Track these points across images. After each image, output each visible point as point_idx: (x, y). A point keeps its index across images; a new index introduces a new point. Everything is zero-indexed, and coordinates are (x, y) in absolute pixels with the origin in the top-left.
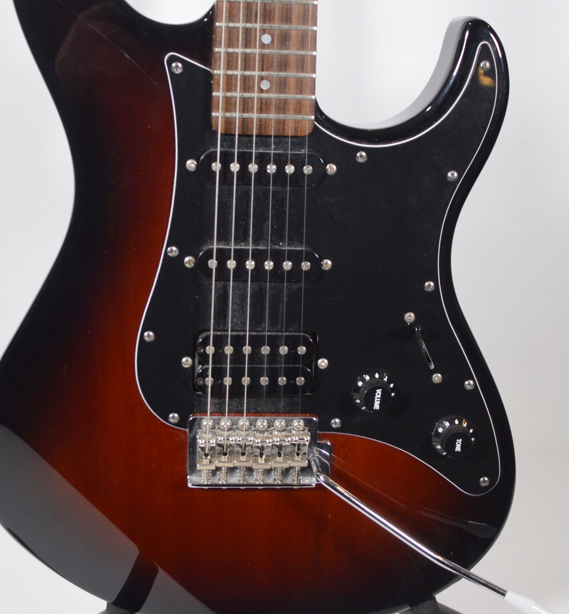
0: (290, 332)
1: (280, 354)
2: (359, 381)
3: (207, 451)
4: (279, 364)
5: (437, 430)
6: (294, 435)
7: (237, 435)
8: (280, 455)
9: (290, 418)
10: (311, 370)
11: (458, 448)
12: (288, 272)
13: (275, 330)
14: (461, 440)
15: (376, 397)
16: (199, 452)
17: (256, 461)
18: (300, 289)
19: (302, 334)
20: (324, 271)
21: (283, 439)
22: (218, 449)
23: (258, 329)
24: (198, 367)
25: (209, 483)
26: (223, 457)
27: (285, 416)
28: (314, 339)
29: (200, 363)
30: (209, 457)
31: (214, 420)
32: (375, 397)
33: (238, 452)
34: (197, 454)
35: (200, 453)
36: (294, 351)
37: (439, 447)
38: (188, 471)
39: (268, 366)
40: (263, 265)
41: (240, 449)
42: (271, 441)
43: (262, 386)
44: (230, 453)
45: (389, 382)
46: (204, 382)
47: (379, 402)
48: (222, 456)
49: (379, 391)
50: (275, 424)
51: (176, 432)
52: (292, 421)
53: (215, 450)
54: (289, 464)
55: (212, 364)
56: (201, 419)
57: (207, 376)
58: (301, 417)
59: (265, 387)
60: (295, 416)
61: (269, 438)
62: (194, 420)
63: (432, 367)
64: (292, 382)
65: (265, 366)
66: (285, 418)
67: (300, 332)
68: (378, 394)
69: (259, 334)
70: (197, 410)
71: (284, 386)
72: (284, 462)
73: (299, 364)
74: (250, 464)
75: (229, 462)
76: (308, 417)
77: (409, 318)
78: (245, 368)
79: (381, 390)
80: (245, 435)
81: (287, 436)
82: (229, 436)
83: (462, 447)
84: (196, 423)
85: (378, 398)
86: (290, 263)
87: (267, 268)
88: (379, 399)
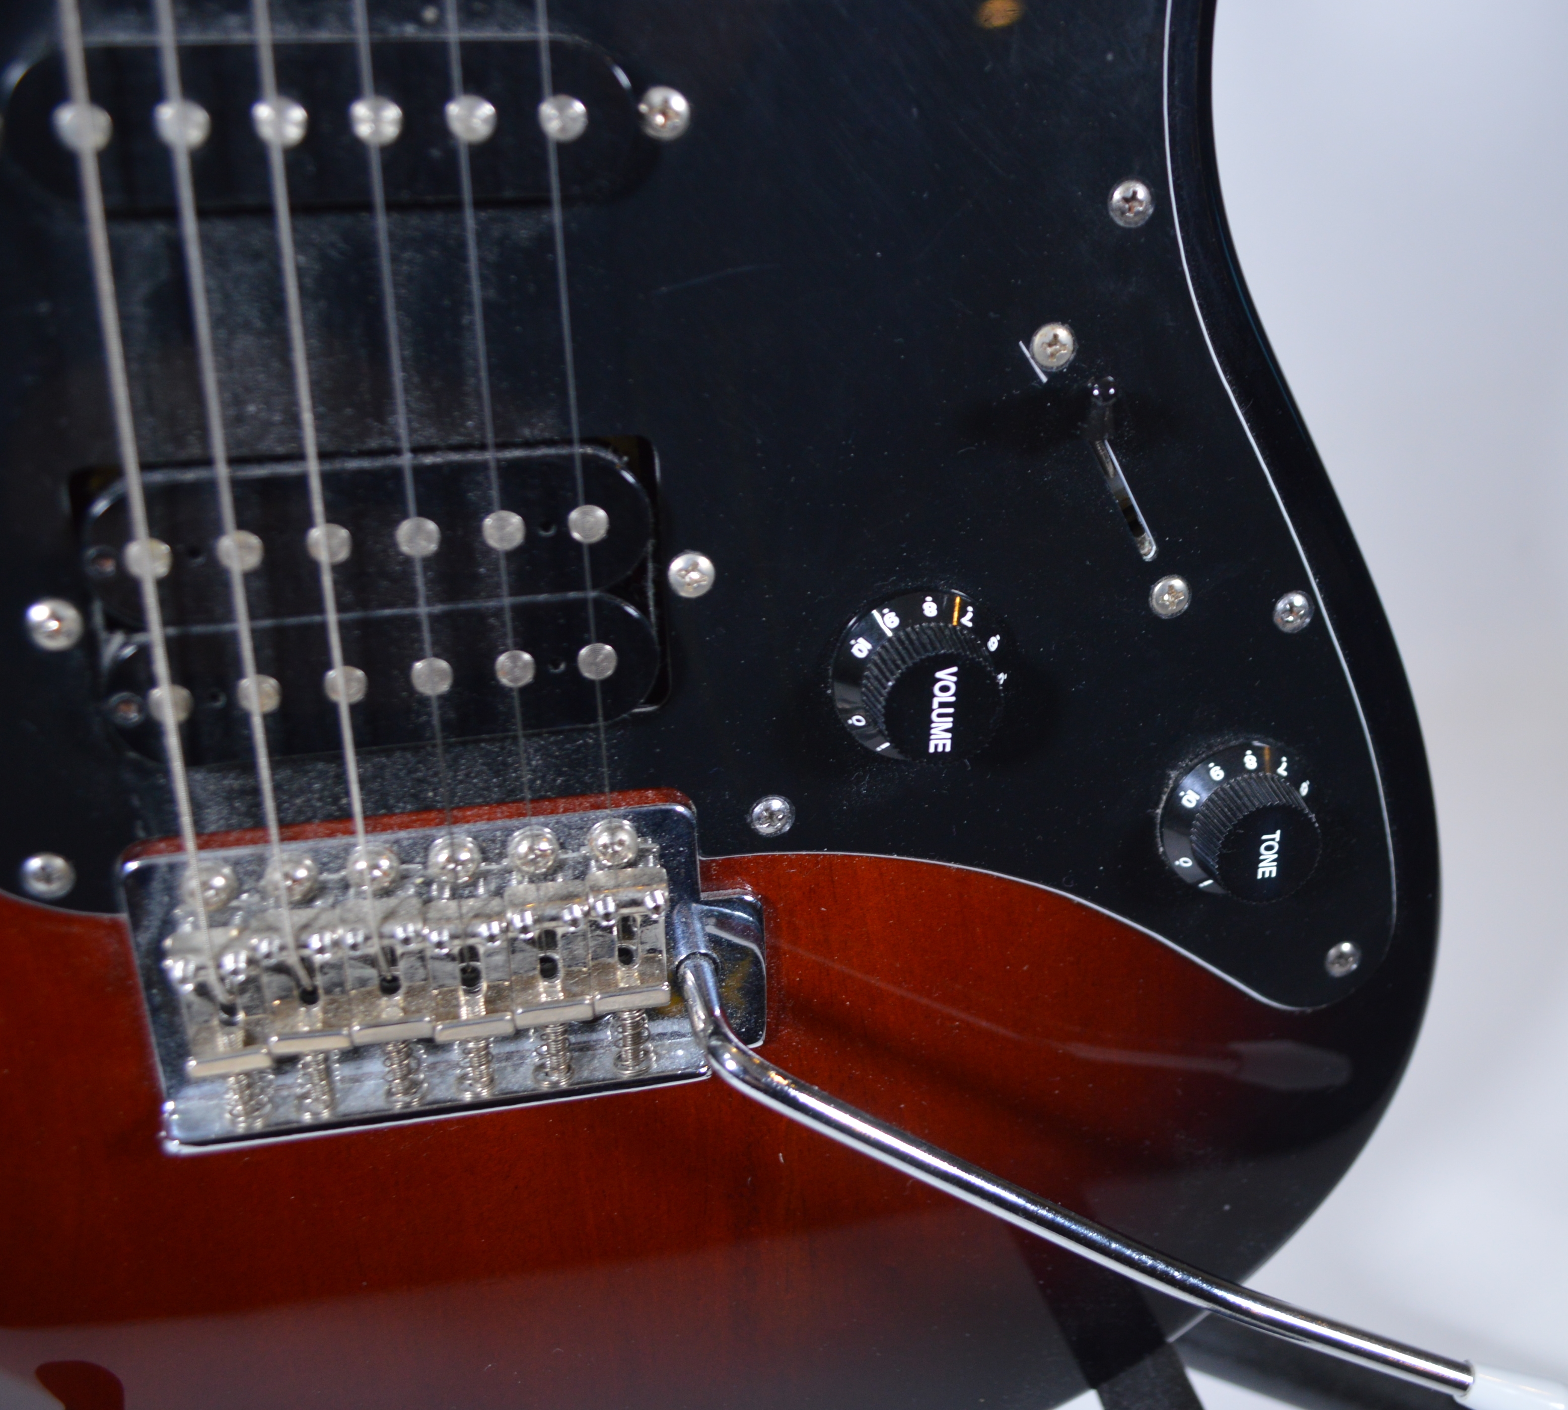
0: (528, 444)
1: (489, 550)
2: (856, 637)
3: (222, 996)
4: (489, 597)
5: (1174, 799)
6: (596, 890)
7: (343, 921)
8: (548, 969)
9: (575, 818)
10: (642, 607)
11: (1268, 867)
12: (479, 150)
13: (456, 439)
14: (1277, 835)
15: (935, 703)
16: (189, 1006)
17: (448, 1013)
18: (545, 241)
19: (578, 450)
20: (655, 146)
21: (550, 911)
22: (271, 983)
23: (373, 443)
24: (108, 641)
25: (259, 1125)
26: (303, 1009)
27: (553, 812)
28: (643, 469)
29: (112, 625)
30: (241, 1016)
31: (236, 864)
32: (931, 703)
33: (362, 982)
34: (184, 1011)
35: (195, 1007)
36: (551, 533)
37: (1185, 862)
38: (163, 1082)
39: (438, 608)
40: (345, 122)
41: (370, 972)
42: (496, 927)
43: (424, 701)
44: (328, 991)
45: (982, 630)
46: (144, 707)
47: (948, 723)
48: (295, 1010)
49: (947, 676)
50: (510, 850)
51: (76, 929)
52: (585, 828)
53: (259, 989)
54: (592, 1004)
55: (166, 622)
56: (173, 868)
57: (152, 682)
58: (622, 810)
59: (435, 705)
60: (596, 807)
61: (488, 918)
62: (143, 875)
63: (1149, 550)
64: (562, 667)
65: (423, 610)
66: (553, 819)
67: (569, 442)
68: (945, 689)
69: (378, 463)
70: (147, 829)
71: (524, 690)
72: (572, 996)
73: (581, 587)
74: (424, 1026)
75: (329, 1028)
76: (653, 803)
77: (1049, 350)
78: (323, 628)
79: (954, 669)
80: (380, 916)
81: (569, 898)
82: (306, 927)
83: (1281, 861)
84: (156, 885)
85: (942, 705)
86: (487, 110)
87: (364, 130)
88: (951, 710)
